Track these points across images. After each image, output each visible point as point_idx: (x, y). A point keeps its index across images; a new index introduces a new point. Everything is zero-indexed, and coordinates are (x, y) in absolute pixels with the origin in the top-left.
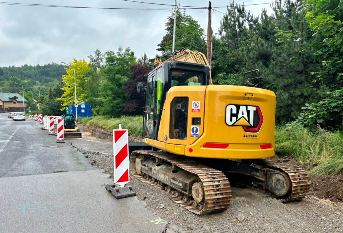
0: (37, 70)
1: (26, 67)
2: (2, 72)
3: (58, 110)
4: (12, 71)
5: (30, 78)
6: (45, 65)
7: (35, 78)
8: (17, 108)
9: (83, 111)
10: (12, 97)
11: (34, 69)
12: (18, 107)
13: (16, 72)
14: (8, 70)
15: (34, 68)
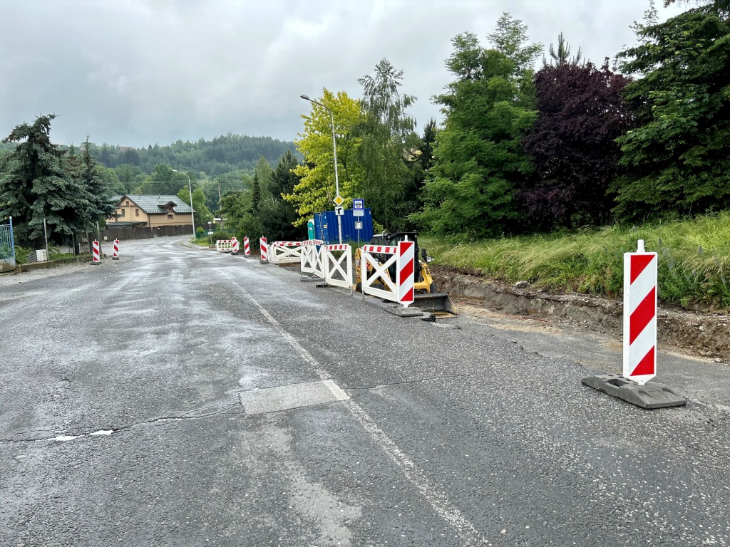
0: (201, 149)
1: (180, 146)
2: (137, 157)
3: (284, 224)
4: (155, 155)
5: (188, 168)
6: (215, 140)
7: (197, 165)
8: (175, 226)
9: (359, 226)
10: (164, 204)
11: (195, 149)
12: (177, 225)
13: (161, 155)
14: (148, 154)
15: (195, 146)
